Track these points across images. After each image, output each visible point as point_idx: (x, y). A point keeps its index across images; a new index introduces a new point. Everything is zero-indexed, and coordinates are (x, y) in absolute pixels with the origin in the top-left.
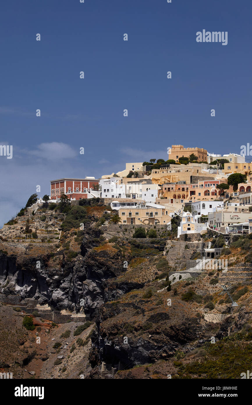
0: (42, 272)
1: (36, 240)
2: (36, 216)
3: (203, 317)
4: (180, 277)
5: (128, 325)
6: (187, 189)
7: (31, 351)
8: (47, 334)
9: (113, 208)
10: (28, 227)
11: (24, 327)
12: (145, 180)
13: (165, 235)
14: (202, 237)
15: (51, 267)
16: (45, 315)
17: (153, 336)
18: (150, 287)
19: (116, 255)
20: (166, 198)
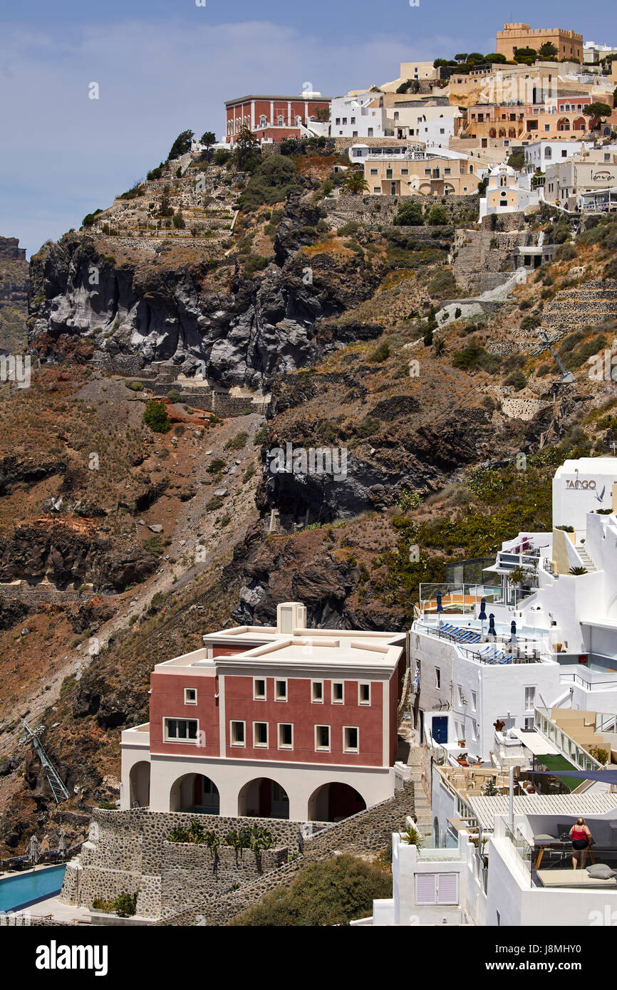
0: (188, 302)
1: (181, 231)
2: (184, 180)
3: (499, 407)
4: (458, 313)
5: (326, 425)
6: (522, 115)
7: (156, 479)
8: (196, 440)
9: (354, 160)
10: (165, 203)
11: (145, 426)
12: (434, 98)
13: (464, 218)
14: (527, 222)
15: (208, 291)
16: (195, 400)
17: (379, 452)
18: (392, 335)
19: (350, 264)
20: (474, 136)
